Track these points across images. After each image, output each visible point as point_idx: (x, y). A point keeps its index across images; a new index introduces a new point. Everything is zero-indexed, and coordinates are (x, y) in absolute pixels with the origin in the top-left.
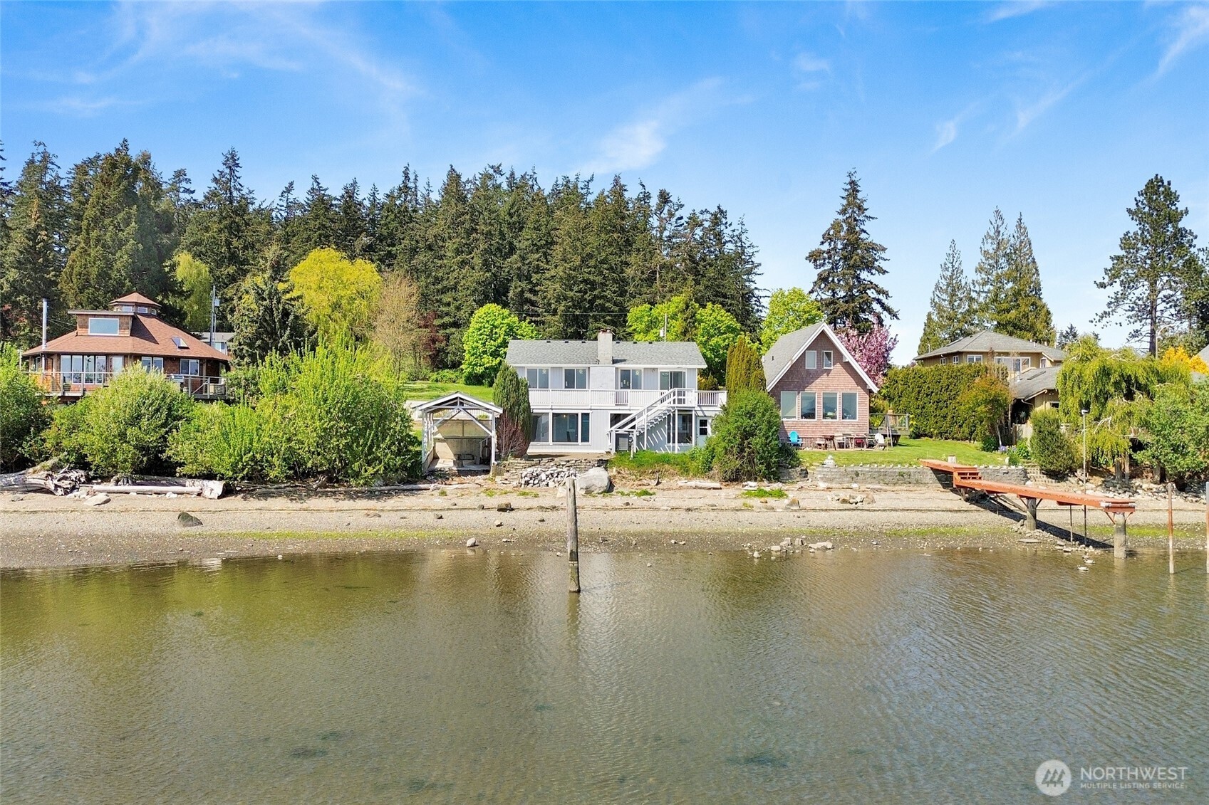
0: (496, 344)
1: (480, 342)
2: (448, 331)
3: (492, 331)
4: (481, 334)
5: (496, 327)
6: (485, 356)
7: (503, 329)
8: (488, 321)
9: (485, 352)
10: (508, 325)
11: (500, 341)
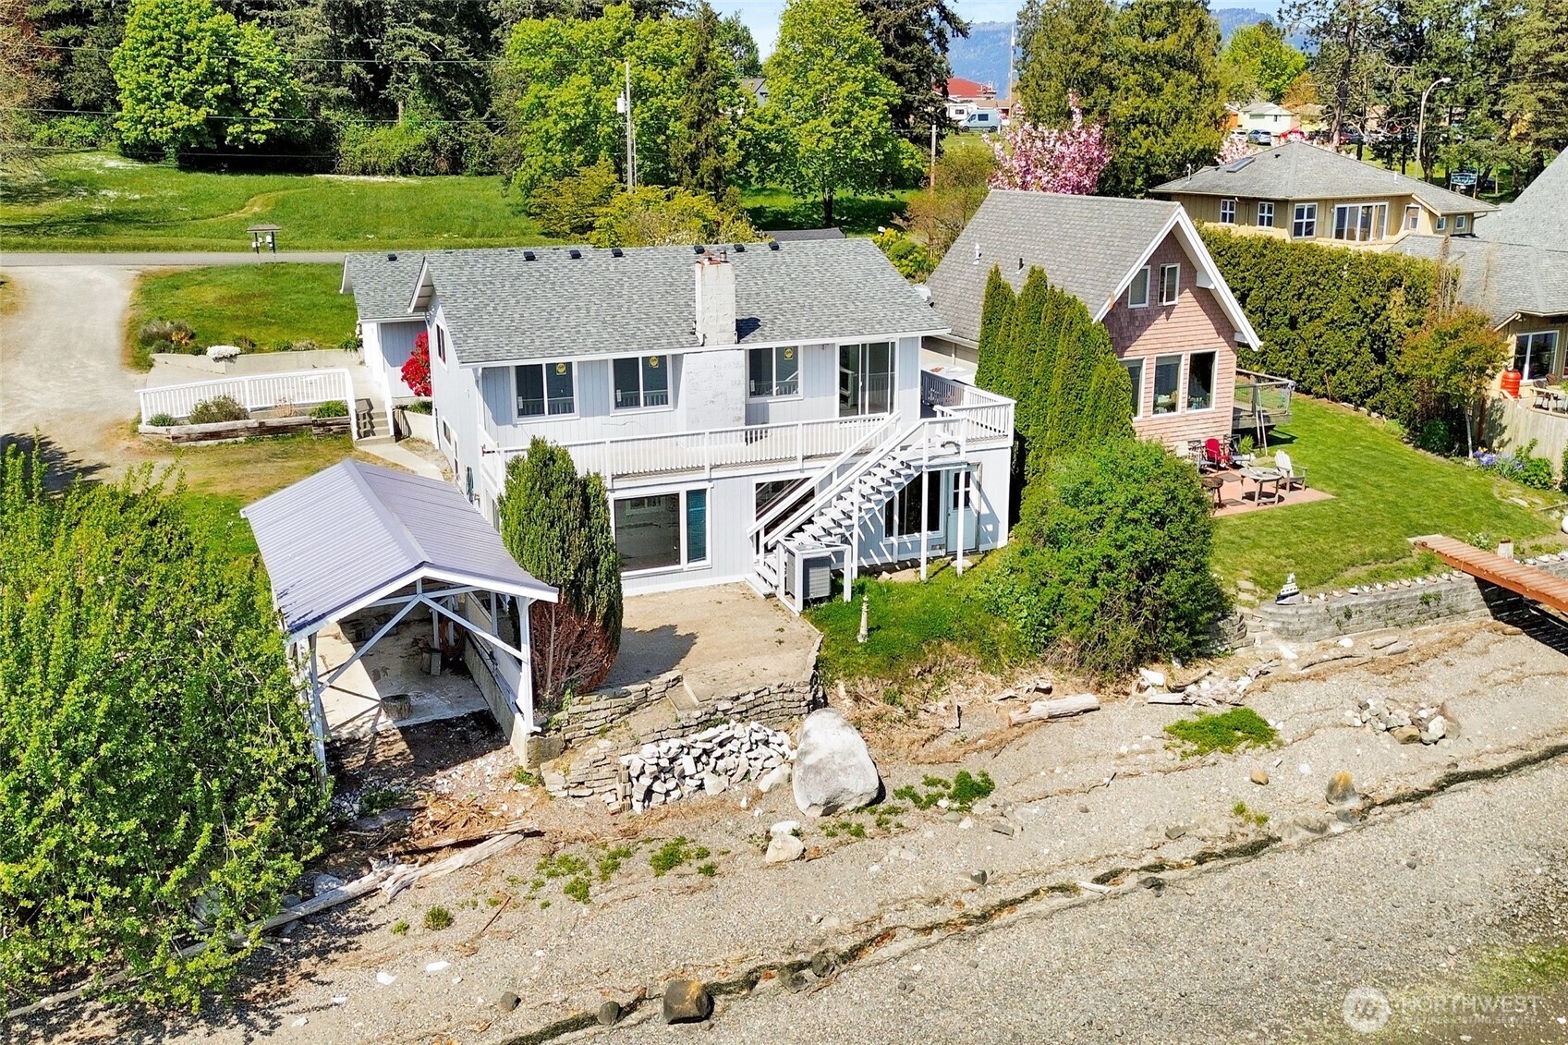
0: (192, 76)
1: (156, 72)
2: (62, 32)
3: (180, 46)
4: (156, 55)
5: (188, 39)
6: (171, 103)
7: (205, 43)
8: (167, 25)
9: (168, 96)
10: (215, 33)
11: (200, 69)
